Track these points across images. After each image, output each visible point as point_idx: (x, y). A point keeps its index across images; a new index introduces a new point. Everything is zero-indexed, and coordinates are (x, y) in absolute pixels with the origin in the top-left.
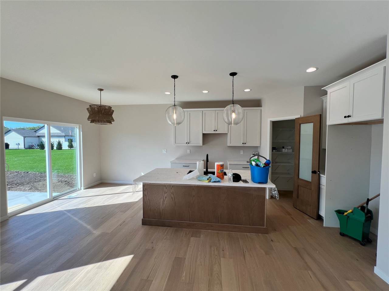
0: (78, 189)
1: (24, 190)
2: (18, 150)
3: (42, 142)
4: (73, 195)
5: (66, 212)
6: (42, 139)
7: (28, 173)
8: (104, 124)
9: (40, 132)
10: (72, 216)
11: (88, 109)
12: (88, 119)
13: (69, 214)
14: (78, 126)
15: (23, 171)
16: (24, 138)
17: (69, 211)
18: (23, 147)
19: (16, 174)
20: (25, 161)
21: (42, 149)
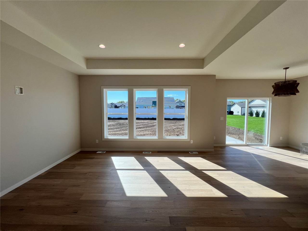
0: (264, 145)
1: (236, 138)
2: (237, 116)
3: (251, 111)
4: (260, 147)
5: (251, 154)
6: (252, 109)
7: (239, 129)
8: (288, 96)
9: (251, 104)
10: (254, 158)
11: (273, 86)
12: (273, 93)
13: (253, 156)
14: (269, 99)
15: (237, 128)
16: (241, 108)
17: (253, 154)
18: (241, 114)
19: (234, 129)
20: (239, 122)
21: (251, 116)
